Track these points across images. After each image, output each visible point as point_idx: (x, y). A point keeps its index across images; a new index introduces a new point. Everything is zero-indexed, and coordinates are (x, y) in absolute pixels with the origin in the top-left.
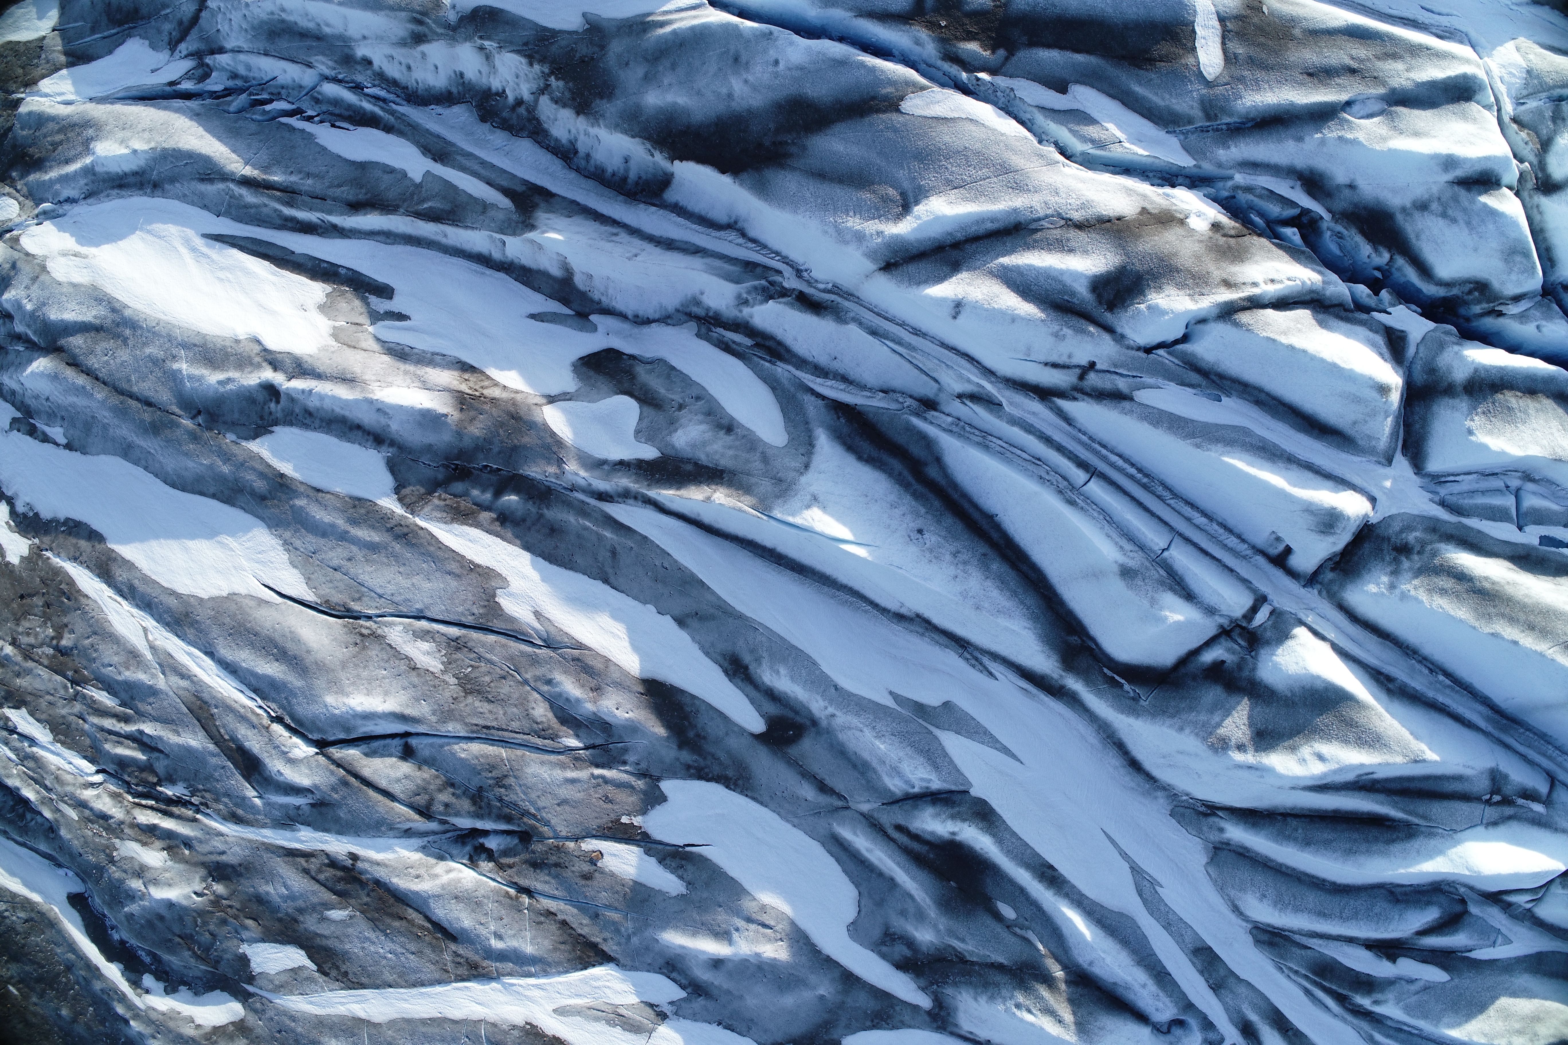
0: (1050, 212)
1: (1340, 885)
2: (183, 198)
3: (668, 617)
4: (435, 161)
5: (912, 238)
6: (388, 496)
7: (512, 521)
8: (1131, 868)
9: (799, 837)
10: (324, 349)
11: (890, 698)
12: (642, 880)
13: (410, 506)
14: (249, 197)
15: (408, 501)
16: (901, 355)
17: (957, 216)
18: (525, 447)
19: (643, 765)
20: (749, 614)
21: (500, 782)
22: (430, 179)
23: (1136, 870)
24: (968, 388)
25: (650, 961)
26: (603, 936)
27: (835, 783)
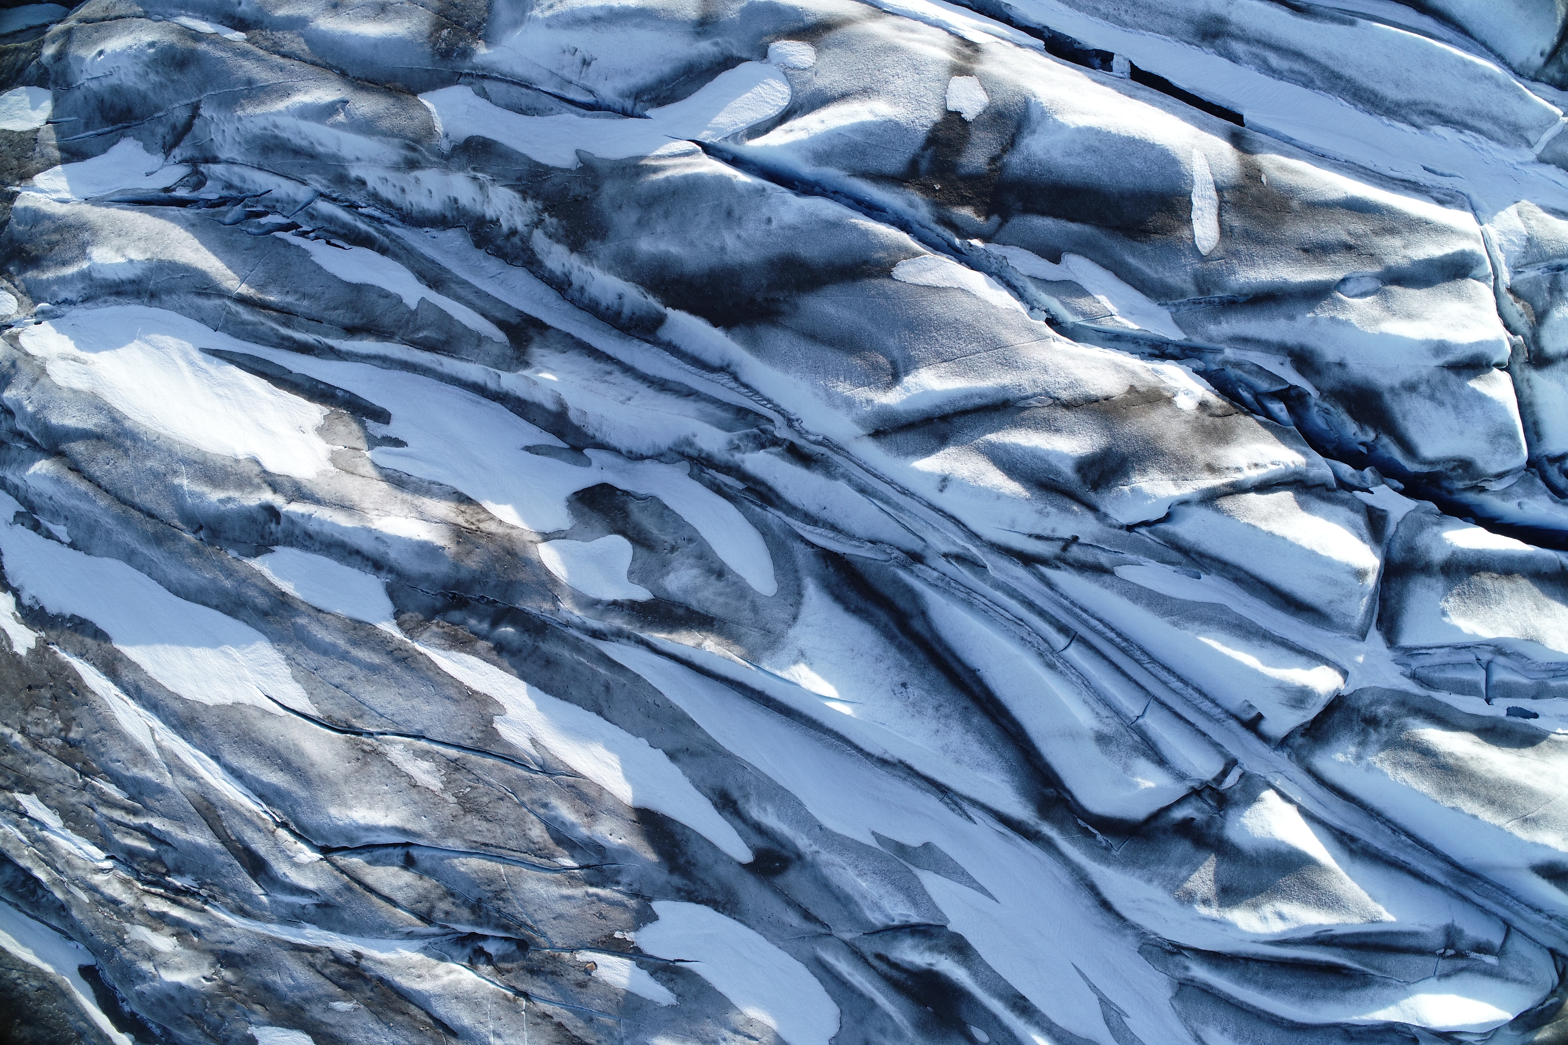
0: (1038, 390)
1: (1297, 1024)
2: (180, 310)
3: (660, 750)
4: (430, 287)
5: (901, 408)
6: (388, 620)
7: (508, 651)
8: (1099, 999)
9: (784, 959)
10: (323, 474)
11: (873, 838)
12: (634, 990)
13: (409, 632)
14: (246, 314)
15: (407, 626)
16: (889, 514)
17: (946, 391)
18: (520, 583)
19: (636, 886)
20: (738, 754)
21: (498, 895)
22: (425, 306)
23: (1104, 1002)
24: (954, 550)
26: (596, 1038)
27: (819, 913)
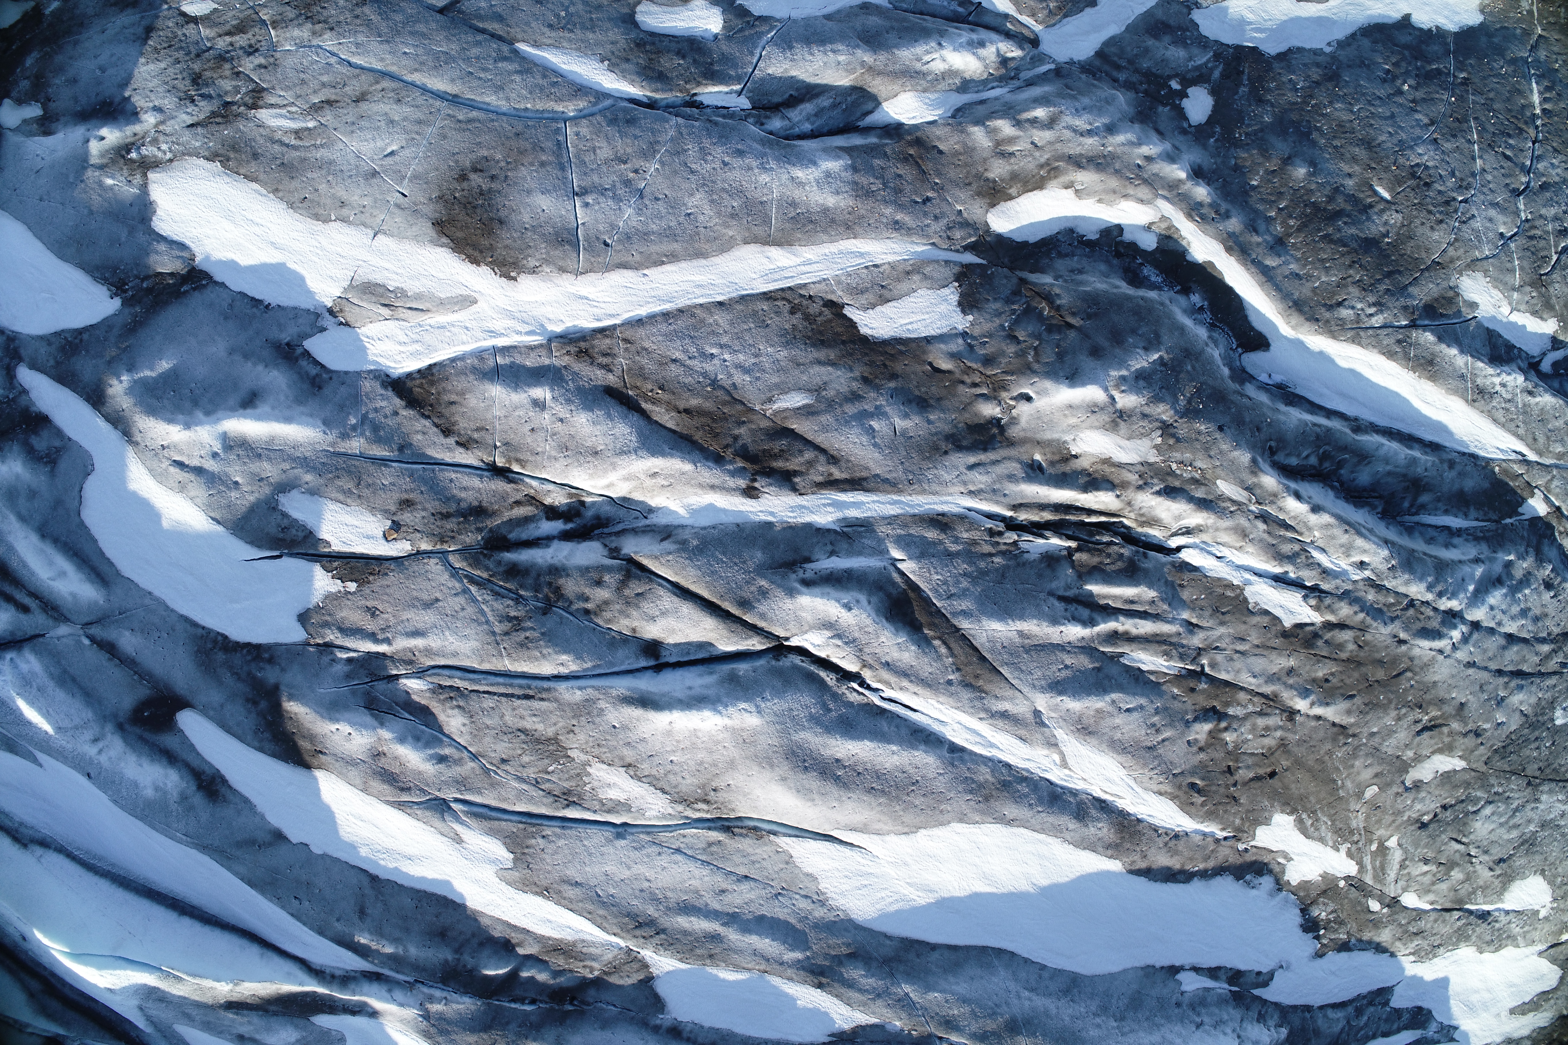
3: (295, 842)
6: (663, 971)
7: (495, 944)
9: (145, 580)
11: (41, 761)
13: (632, 959)
15: (635, 966)
18: (473, 1030)
19: (326, 659)
20: (194, 852)
25: (343, 390)
26: (398, 419)
27: (95, 657)
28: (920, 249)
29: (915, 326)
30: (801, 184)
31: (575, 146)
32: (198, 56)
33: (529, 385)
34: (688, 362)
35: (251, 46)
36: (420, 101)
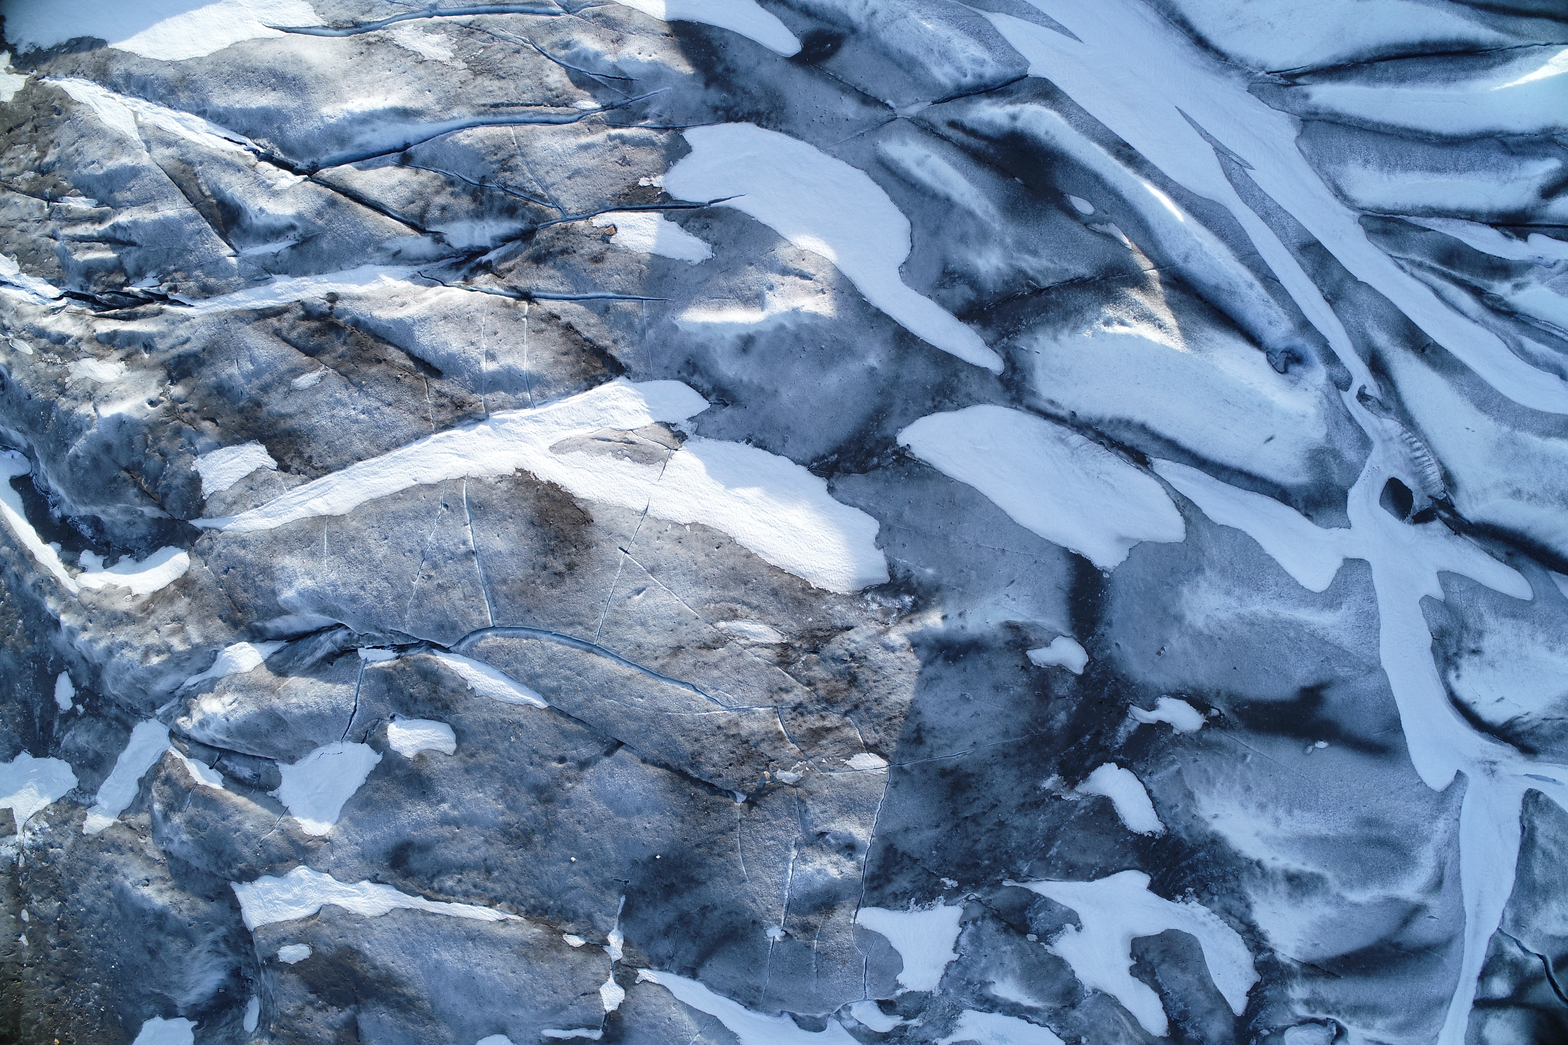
1: (1446, 137)
8: (1215, 149)
9: (841, 168)
12: (661, 251)
19: (666, 116)
21: (505, 166)
23: (1221, 151)
25: (666, 362)
26: (612, 336)
27: (879, 89)
28: (229, 526)
29: (229, 457)
30: (308, 573)
31: (481, 600)
32: (856, 707)
33: (498, 373)
34: (379, 404)
35: (802, 714)
36: (619, 646)
